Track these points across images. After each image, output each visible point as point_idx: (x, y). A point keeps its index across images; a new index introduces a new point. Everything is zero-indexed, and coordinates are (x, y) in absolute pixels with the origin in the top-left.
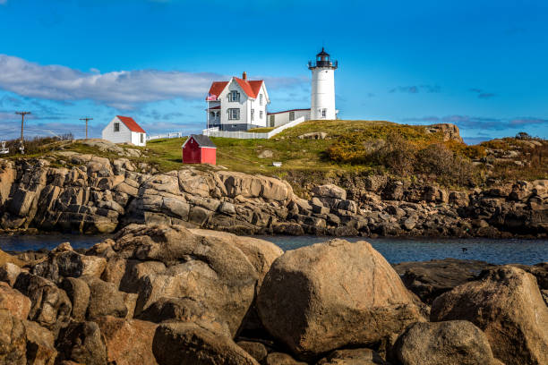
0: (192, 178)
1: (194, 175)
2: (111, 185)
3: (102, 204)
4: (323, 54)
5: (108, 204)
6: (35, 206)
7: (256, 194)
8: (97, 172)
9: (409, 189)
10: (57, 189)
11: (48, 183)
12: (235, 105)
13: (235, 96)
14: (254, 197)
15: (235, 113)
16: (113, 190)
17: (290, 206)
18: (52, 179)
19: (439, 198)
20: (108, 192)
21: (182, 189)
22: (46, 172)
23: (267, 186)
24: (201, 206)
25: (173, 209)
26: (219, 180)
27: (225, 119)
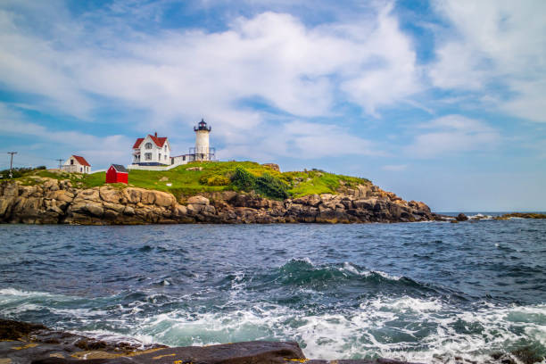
0: (109, 191)
1: (109, 189)
3: (49, 208)
5: (53, 208)
6: (9, 210)
7: (151, 202)
12: (149, 151)
13: (148, 146)
14: (149, 204)
15: (149, 156)
16: (57, 199)
17: (173, 210)
18: (21, 192)
20: (54, 200)
21: (102, 199)
23: (158, 197)
24: (111, 209)
25: (93, 211)
26: (126, 193)
27: (143, 160)
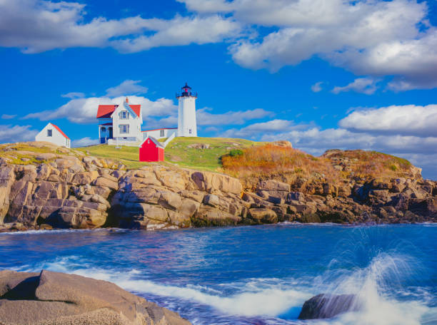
0: (168, 173)
1: (167, 170)
2: (88, 180)
3: (87, 197)
4: (186, 87)
5: (95, 197)
7: (217, 188)
8: (69, 168)
9: (311, 184)
10: (30, 185)
11: (17, 179)
13: (124, 115)
14: (215, 190)
16: (92, 184)
17: (244, 199)
18: (21, 174)
19: (334, 191)
20: (88, 186)
22: (13, 169)
23: (224, 181)
24: (190, 198)
25: (170, 201)
27: (117, 133)
